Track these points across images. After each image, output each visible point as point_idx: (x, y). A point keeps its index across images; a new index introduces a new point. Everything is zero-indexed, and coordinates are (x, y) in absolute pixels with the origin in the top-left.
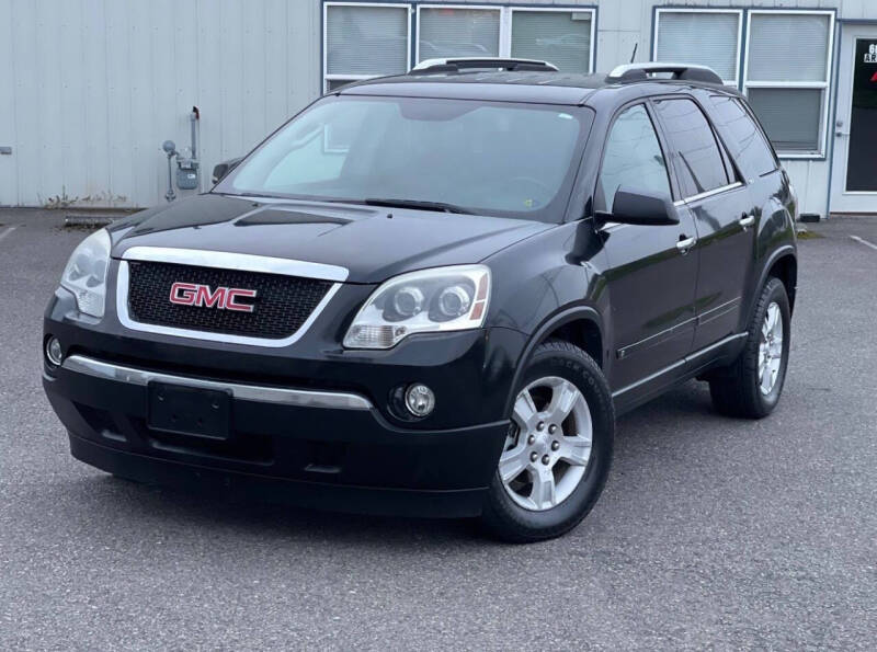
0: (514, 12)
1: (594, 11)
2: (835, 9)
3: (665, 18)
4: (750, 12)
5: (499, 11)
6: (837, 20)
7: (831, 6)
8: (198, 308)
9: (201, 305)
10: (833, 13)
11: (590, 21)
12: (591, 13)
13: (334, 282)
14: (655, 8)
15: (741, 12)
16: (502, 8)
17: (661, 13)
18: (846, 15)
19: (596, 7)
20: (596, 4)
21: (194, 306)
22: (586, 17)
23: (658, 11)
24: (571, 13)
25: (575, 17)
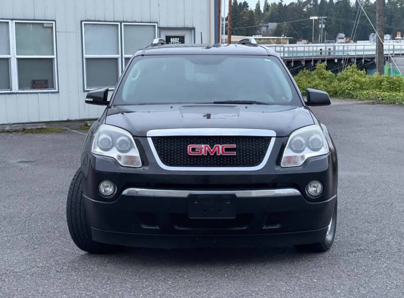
0: (16, 23)
1: (54, 22)
2: (157, 23)
3: (87, 26)
4: (123, 24)
5: (8, 23)
6: (158, 28)
7: (156, 21)
8: (205, 156)
9: (206, 154)
10: (156, 24)
11: (52, 27)
12: (53, 23)
13: (271, 137)
14: (81, 21)
15: (119, 24)
16: (10, 21)
17: (85, 24)
18: (162, 25)
19: (55, 21)
20: (54, 19)
21: (203, 155)
22: (51, 26)
23: (83, 23)
24: (43, 24)
25: (45, 25)
